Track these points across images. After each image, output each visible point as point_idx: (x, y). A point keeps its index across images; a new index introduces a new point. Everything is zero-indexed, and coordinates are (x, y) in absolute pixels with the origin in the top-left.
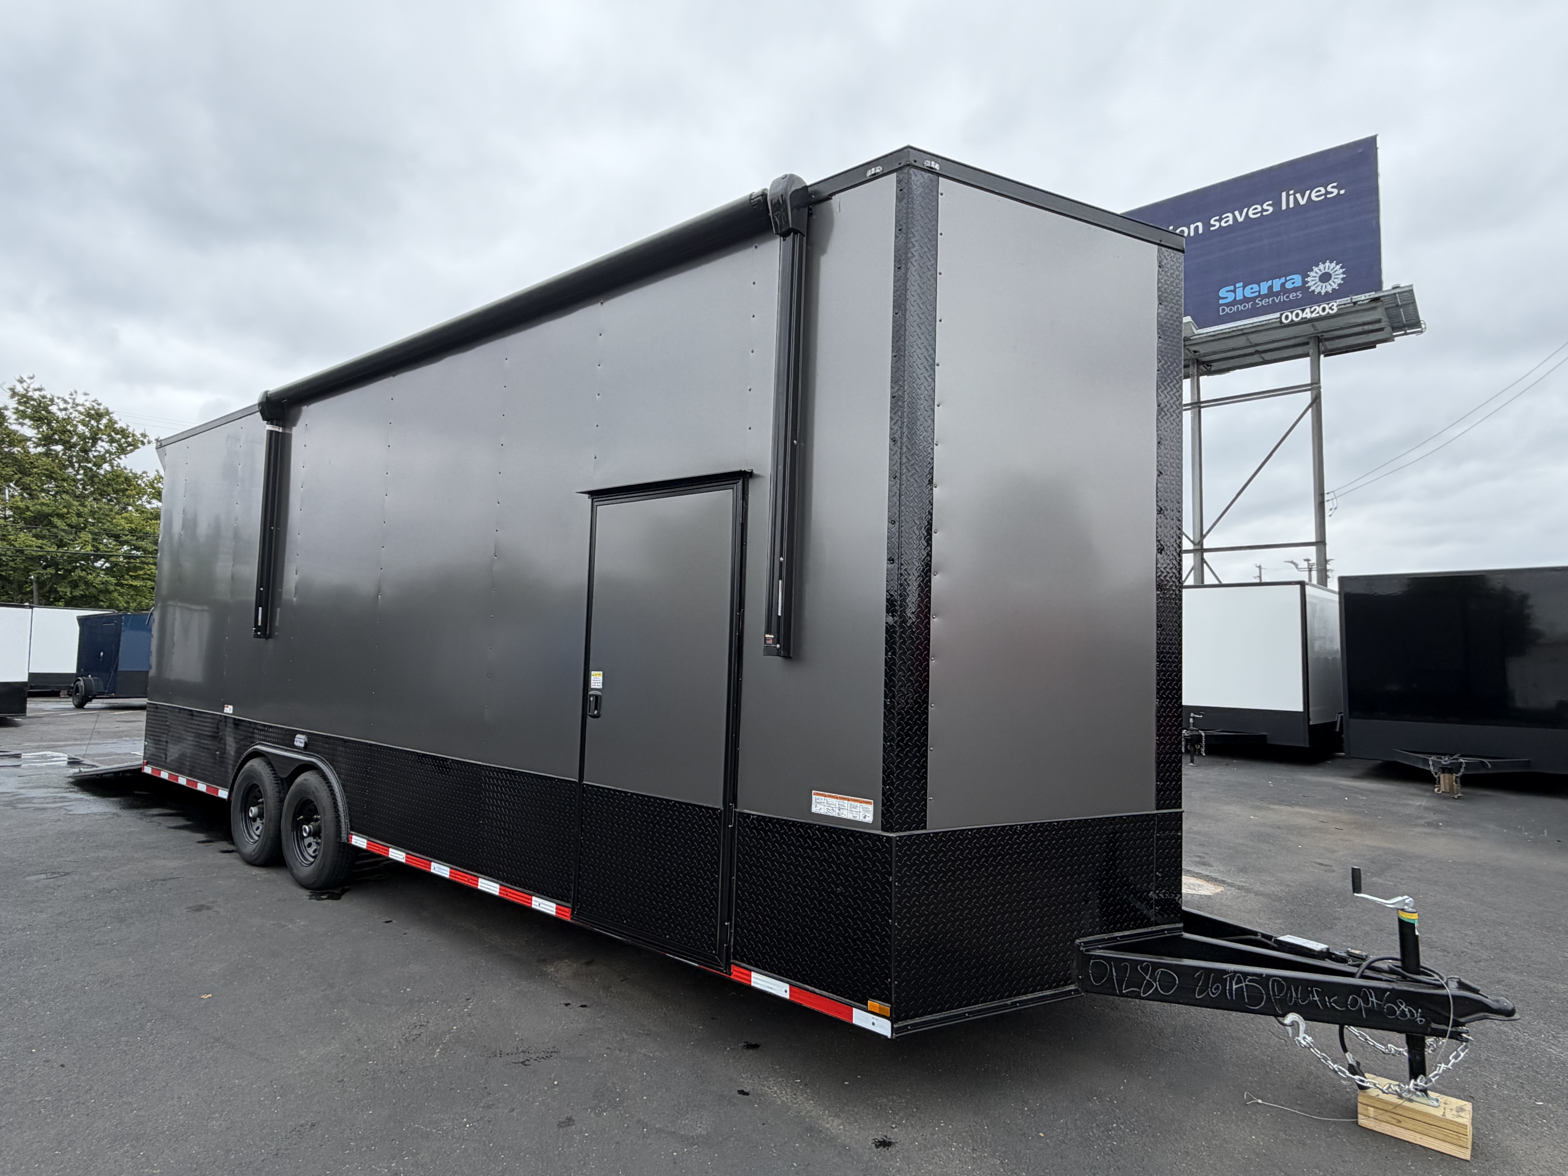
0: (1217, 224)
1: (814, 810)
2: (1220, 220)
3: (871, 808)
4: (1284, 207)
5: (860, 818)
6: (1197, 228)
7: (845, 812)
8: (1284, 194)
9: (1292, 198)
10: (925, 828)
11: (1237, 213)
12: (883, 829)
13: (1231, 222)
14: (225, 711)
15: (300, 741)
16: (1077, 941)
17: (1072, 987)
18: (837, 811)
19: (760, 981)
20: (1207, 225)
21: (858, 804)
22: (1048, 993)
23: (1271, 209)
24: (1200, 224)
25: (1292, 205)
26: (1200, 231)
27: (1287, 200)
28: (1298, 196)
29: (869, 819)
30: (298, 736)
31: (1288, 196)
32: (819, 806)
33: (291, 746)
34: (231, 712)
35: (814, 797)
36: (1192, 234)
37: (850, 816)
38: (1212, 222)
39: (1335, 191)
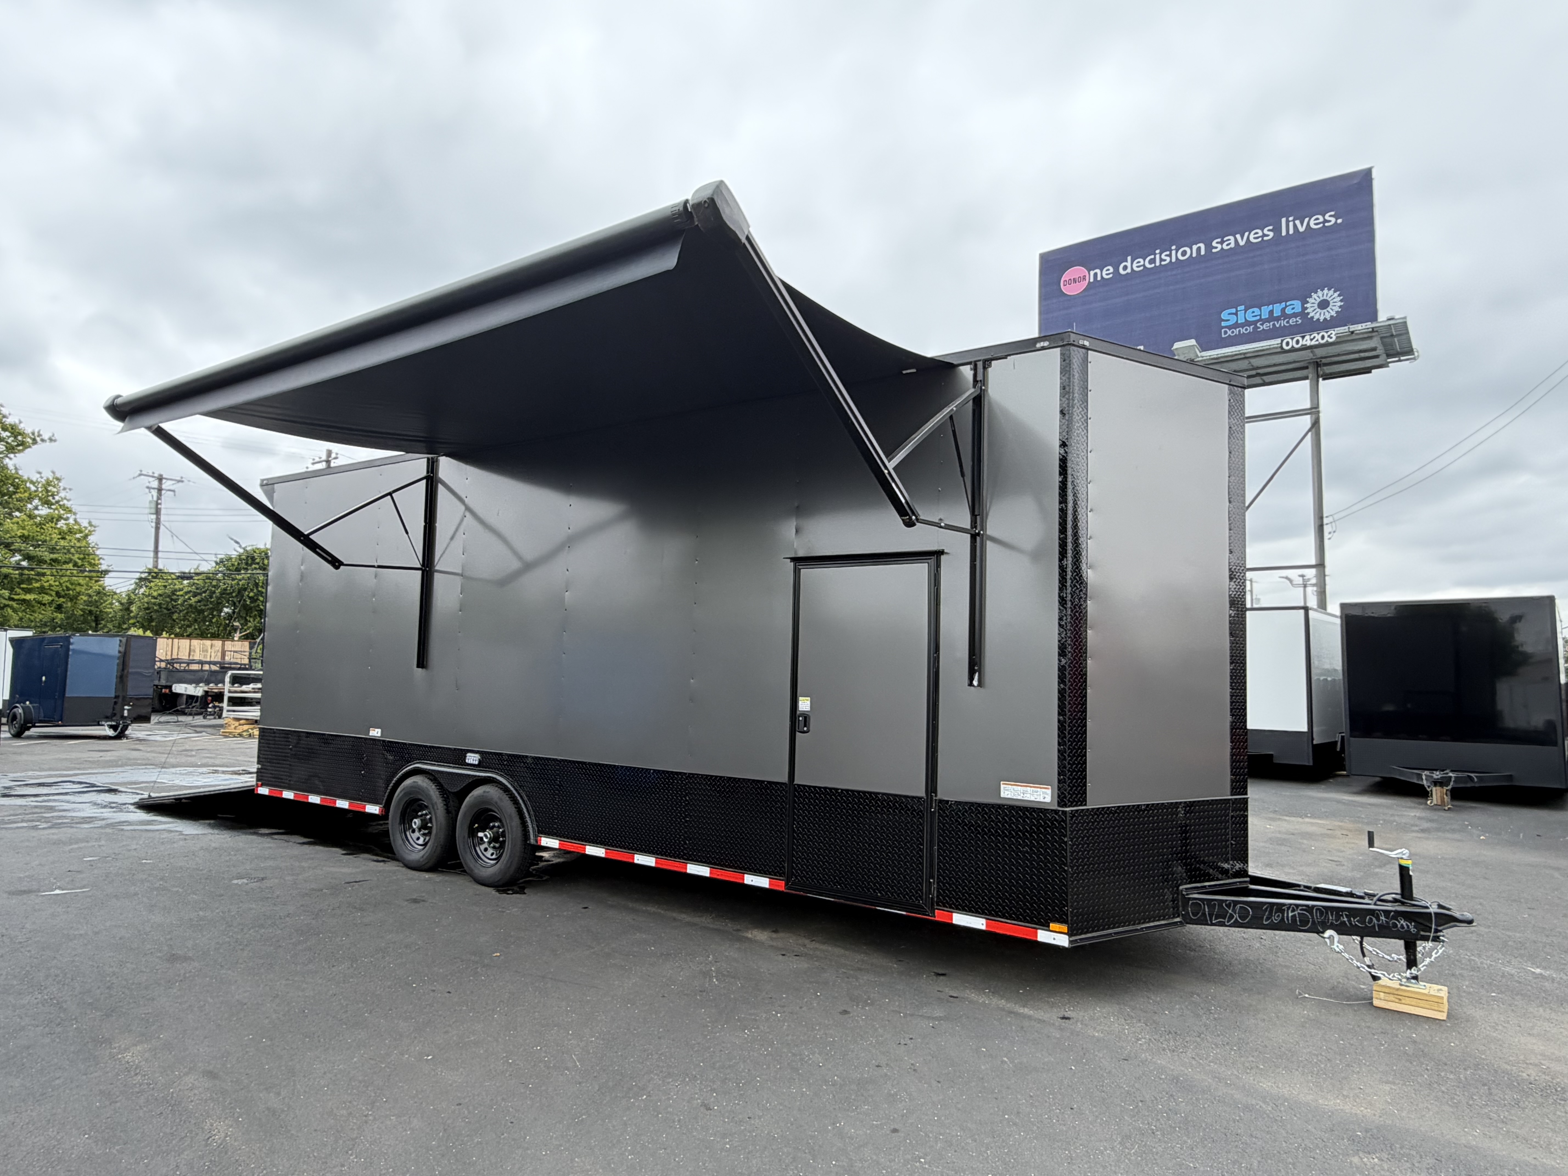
0: (1219, 246)
1: (1002, 795)
2: (1222, 243)
3: (1049, 792)
4: (1284, 233)
5: (1040, 799)
6: (1199, 249)
7: (1028, 795)
8: (1284, 220)
9: (1291, 224)
10: (1085, 805)
11: (1238, 236)
12: (1059, 806)
13: (1232, 245)
14: (370, 734)
15: (472, 759)
16: (1181, 888)
17: (1178, 919)
18: (1022, 795)
19: (960, 919)
20: (1209, 247)
21: (1039, 790)
22: (1163, 922)
23: (1271, 234)
24: (1202, 246)
25: (1291, 232)
26: (1203, 252)
27: (1287, 226)
28: (1298, 222)
29: (1048, 799)
30: (469, 754)
31: (1288, 222)
32: (1007, 792)
33: (462, 763)
34: (379, 735)
35: (1002, 786)
36: (1194, 255)
37: (1032, 799)
38: (1214, 244)
39: (1333, 220)
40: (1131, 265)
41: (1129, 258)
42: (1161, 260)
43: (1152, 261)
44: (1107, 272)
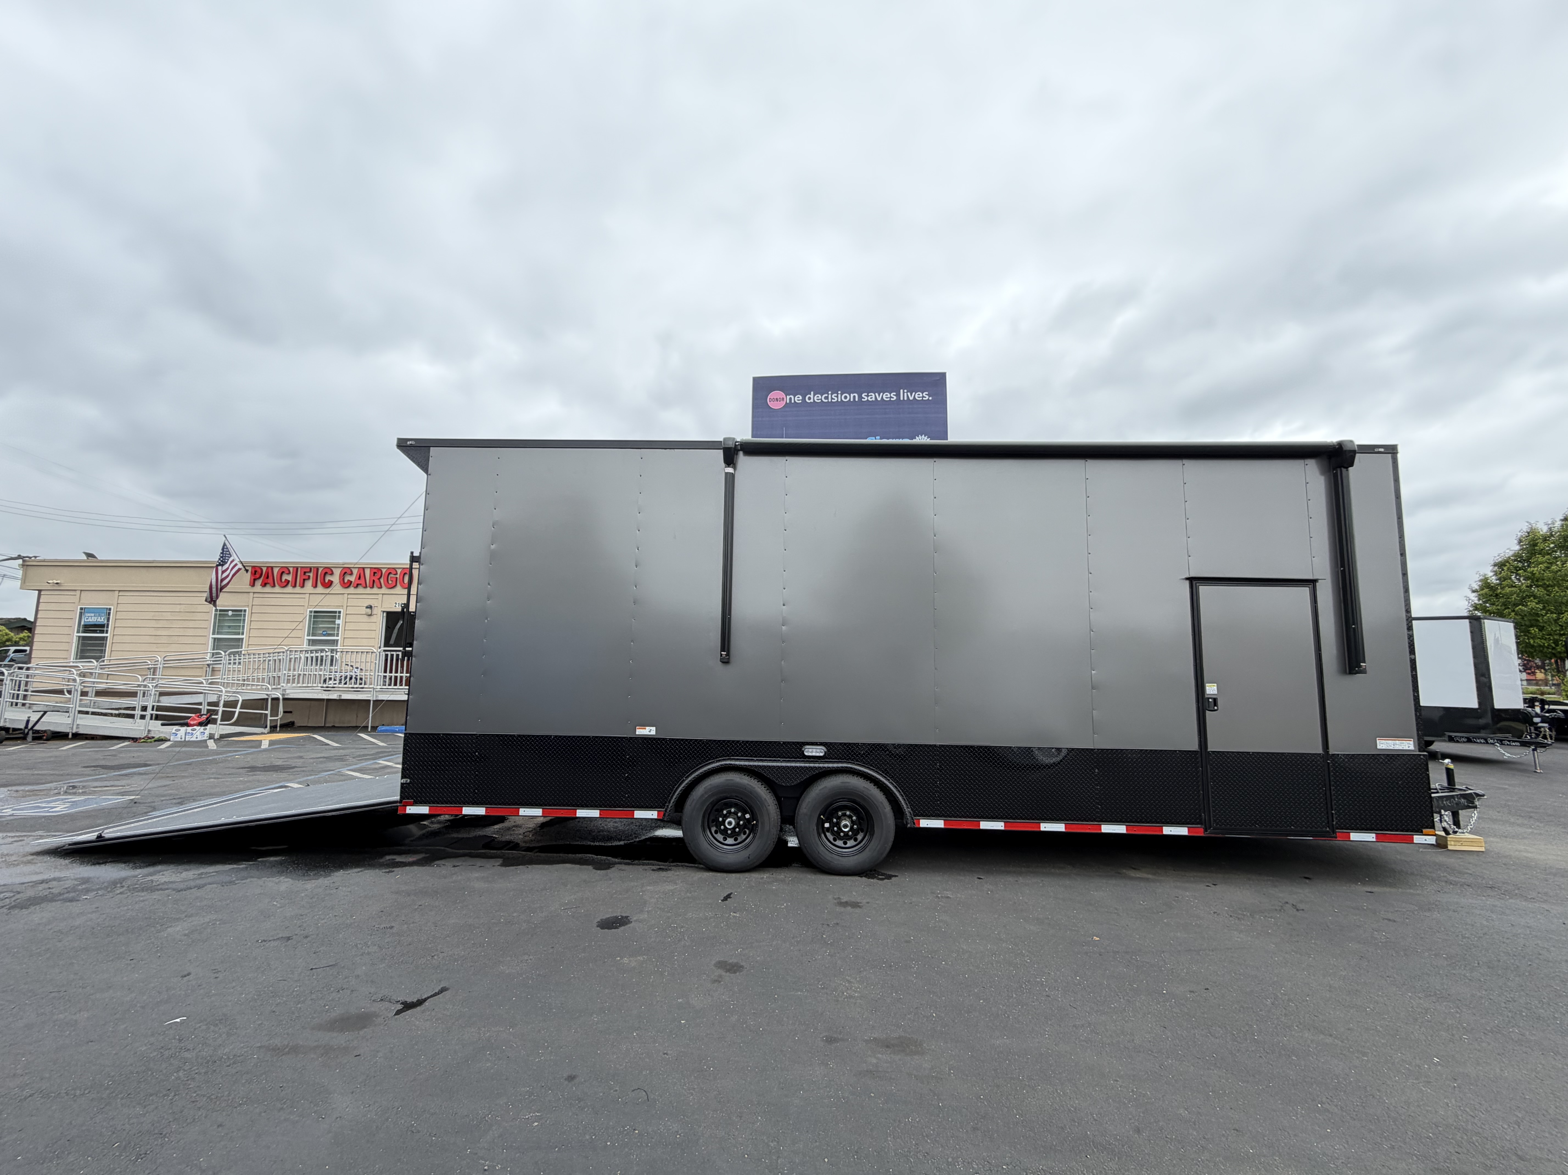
0: (866, 398)
1: (1379, 747)
2: (868, 396)
3: (1412, 743)
4: (902, 399)
5: (1406, 748)
6: (854, 397)
7: (1398, 746)
8: (902, 391)
9: (905, 394)
11: (877, 394)
12: (1420, 751)
13: (874, 399)
18: (1393, 746)
19: (1356, 836)
20: (860, 397)
21: (1404, 742)
23: (895, 398)
24: (856, 395)
25: (906, 399)
26: (857, 400)
27: (904, 395)
28: (909, 394)
29: (1412, 747)
31: (904, 392)
32: (1381, 745)
35: (1378, 741)
36: (852, 400)
37: (1401, 748)
38: (863, 395)
39: (927, 397)
40: (813, 398)
41: (812, 393)
42: (832, 399)
43: (827, 398)
44: (798, 399)
